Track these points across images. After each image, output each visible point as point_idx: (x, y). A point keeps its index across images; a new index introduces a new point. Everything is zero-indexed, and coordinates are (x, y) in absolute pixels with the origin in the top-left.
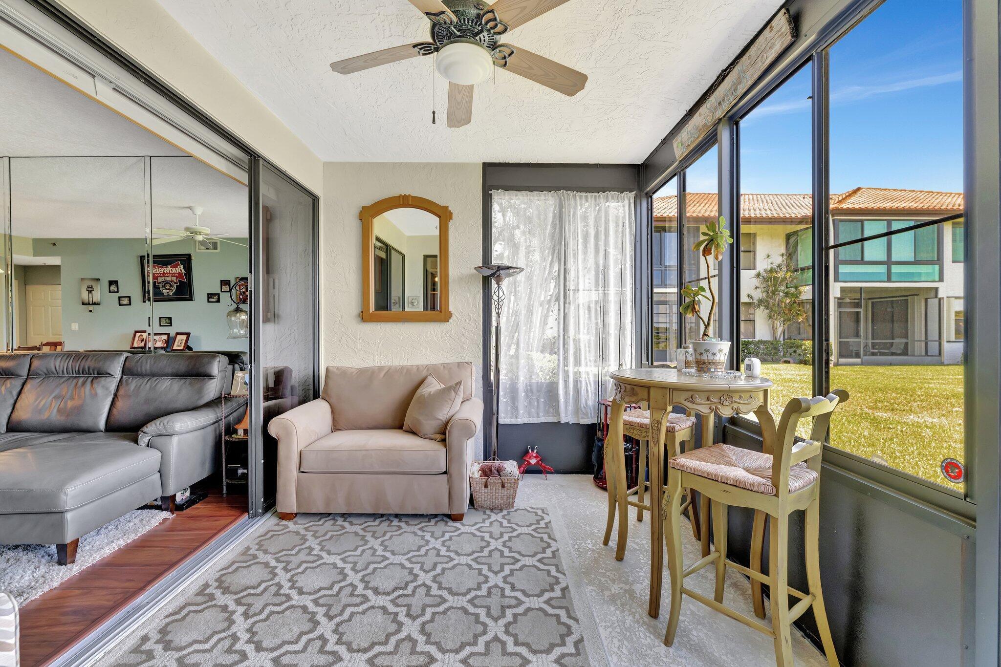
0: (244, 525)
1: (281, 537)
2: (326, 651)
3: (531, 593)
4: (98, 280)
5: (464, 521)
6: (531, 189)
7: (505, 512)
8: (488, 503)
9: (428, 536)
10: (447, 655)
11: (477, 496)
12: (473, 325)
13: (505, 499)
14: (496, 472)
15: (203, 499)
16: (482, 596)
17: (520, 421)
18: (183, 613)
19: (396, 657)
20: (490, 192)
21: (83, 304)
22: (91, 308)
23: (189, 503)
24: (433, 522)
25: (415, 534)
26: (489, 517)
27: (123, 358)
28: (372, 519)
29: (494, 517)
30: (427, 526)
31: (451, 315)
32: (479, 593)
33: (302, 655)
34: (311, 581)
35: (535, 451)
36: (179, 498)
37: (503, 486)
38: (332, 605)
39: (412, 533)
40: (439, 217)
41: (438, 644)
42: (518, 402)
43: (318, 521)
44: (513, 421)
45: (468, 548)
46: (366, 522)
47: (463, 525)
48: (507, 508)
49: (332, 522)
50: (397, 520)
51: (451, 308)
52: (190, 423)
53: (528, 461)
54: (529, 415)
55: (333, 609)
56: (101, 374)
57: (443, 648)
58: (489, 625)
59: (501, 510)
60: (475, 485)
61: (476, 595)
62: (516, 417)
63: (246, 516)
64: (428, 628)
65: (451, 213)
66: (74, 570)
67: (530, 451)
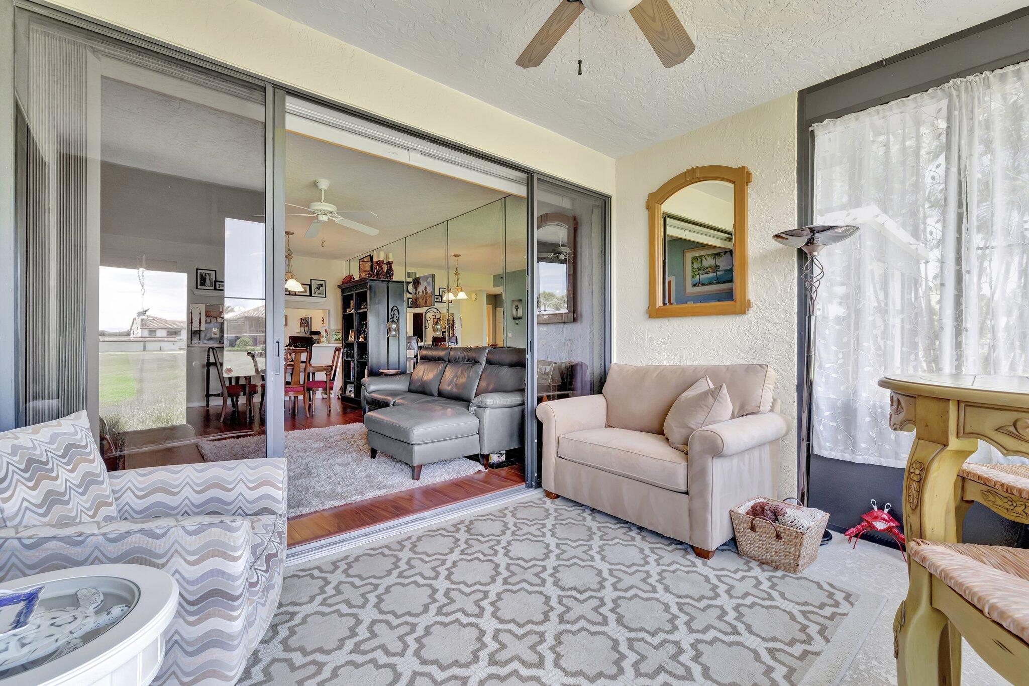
0: (519, 491)
1: (534, 509)
2: (479, 604)
3: (715, 677)
4: (521, 300)
5: (710, 562)
6: (884, 101)
7: (779, 573)
8: (755, 552)
9: (652, 558)
10: (557, 670)
11: (741, 539)
12: (783, 317)
13: (782, 554)
14: (770, 514)
15: (511, 465)
16: (649, 643)
17: (859, 459)
18: (436, 533)
19: (517, 642)
20: (811, 129)
21: (514, 318)
22: (517, 321)
23: (500, 465)
24: (673, 547)
25: (642, 551)
26: (750, 569)
27: (487, 351)
28: (614, 522)
29: (757, 571)
30: (661, 548)
31: (749, 305)
32: (649, 638)
33: (464, 597)
34: (520, 549)
35: (886, 511)
36: (494, 458)
37: (778, 537)
38: (516, 574)
39: (639, 548)
40: (734, 183)
41: (558, 656)
42: (855, 430)
43: (570, 507)
44: (847, 457)
45: (685, 588)
46: (607, 522)
47: (705, 564)
48: (787, 569)
49: (580, 511)
50: (638, 531)
51: (751, 295)
52: (498, 400)
53: (870, 524)
54: (879, 453)
55: (514, 577)
56: (477, 362)
57: (559, 663)
58: (626, 675)
59: (776, 568)
60: (737, 522)
61: (643, 638)
62: (853, 452)
63: (523, 485)
64: (564, 638)
65: (749, 174)
66: (417, 484)
67: (875, 508)
